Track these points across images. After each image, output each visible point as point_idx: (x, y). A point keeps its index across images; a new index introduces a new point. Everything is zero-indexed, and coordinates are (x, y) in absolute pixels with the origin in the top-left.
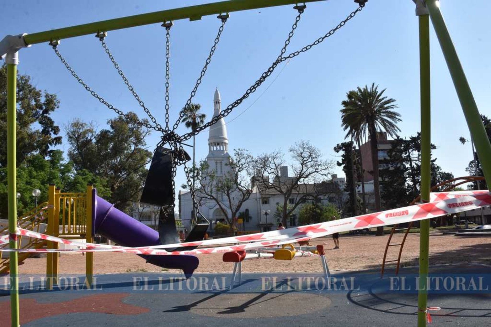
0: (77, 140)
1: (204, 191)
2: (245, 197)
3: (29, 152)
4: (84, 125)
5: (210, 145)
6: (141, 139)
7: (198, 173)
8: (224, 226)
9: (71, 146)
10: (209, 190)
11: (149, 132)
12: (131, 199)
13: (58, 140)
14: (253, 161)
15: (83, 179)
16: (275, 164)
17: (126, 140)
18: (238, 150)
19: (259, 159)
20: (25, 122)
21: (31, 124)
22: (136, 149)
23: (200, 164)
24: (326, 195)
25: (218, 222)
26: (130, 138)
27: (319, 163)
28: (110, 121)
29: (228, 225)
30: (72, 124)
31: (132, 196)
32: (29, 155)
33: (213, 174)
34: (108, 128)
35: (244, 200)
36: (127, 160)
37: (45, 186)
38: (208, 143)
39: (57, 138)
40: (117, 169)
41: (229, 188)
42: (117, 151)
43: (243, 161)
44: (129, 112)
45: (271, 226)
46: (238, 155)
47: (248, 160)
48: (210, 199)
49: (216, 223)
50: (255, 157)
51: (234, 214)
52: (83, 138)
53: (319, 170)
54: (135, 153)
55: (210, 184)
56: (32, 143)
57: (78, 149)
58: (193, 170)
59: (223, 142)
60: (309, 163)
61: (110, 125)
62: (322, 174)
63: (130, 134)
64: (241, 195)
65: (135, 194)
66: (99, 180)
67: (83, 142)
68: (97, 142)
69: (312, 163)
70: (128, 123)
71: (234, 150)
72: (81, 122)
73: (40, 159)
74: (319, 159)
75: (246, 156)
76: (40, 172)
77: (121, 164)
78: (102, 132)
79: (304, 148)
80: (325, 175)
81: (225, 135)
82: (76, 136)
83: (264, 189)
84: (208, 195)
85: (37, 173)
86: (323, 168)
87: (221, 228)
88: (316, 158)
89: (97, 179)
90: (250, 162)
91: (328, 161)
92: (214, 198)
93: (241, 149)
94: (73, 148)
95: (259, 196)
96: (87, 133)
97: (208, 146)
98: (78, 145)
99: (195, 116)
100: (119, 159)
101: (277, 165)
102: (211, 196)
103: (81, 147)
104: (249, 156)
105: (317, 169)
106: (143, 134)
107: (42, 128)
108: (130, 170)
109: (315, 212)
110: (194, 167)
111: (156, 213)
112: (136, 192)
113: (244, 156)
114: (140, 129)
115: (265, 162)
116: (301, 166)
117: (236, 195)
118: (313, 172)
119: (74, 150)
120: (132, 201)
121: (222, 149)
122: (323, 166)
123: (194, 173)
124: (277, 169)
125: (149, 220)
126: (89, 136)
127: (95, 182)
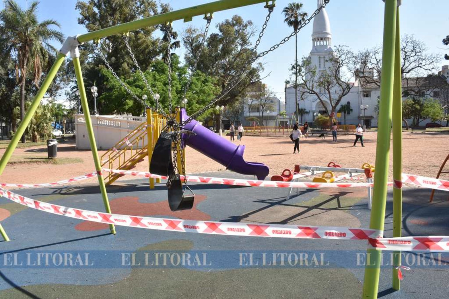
0: (191, 44)
1: (305, 86)
2: (345, 91)
3: (154, 57)
4: (196, 30)
5: (314, 40)
6: (247, 40)
7: (300, 70)
8: (325, 119)
9: (187, 50)
10: (311, 85)
11: (254, 33)
12: (240, 95)
13: (177, 44)
14: (353, 57)
15: (197, 79)
16: (377, 60)
17: (233, 42)
18: (338, 47)
19: (360, 55)
20: (148, 31)
21: (152, 33)
22: (243, 50)
23: (302, 60)
24: (429, 90)
25: (319, 114)
26: (236, 39)
27: (424, 58)
28: (219, 25)
29: (328, 118)
30: (186, 30)
31: (240, 92)
32: (154, 59)
33: (314, 70)
34: (217, 31)
35: (343, 95)
36: (235, 60)
37: (166, 87)
38: (311, 38)
39: (176, 42)
40: (226, 69)
41: (329, 83)
42: (226, 52)
43: (343, 57)
44: (234, 15)
45: (371, 119)
46: (339, 51)
47: (349, 56)
48: (312, 93)
49: (317, 115)
50: (356, 53)
51: (334, 108)
52: (196, 42)
53: (423, 65)
54: (241, 54)
55: (312, 80)
56: (155, 49)
57: (192, 53)
58: (295, 67)
59: (326, 37)
60: (412, 58)
61: (218, 28)
62: (426, 68)
63: (236, 36)
64: (340, 90)
65: (243, 90)
66: (211, 80)
67: (196, 46)
68: (209, 45)
69: (416, 57)
70: (234, 25)
71: (335, 46)
72: (193, 28)
73: (162, 64)
74: (423, 53)
75: (347, 52)
76: (162, 75)
77: (229, 64)
78: (211, 35)
79: (408, 42)
80: (430, 70)
81: (329, 30)
82: (190, 41)
83: (365, 83)
84: (309, 90)
85: (160, 76)
86: (428, 62)
87: (322, 120)
88: (420, 52)
89: (209, 79)
90: (350, 58)
91: (434, 55)
92: (315, 93)
93: (341, 46)
94: (189, 52)
95: (360, 89)
96: (199, 38)
97: (312, 42)
98: (192, 49)
99: (296, 14)
100: (227, 60)
101: (378, 61)
102: (312, 91)
103: (195, 50)
104: (349, 52)
105: (421, 64)
106: (248, 36)
107: (164, 34)
108: (237, 69)
109: (415, 107)
110: (296, 64)
111: (264, 106)
112: (244, 88)
113: (344, 52)
114: (245, 30)
115: (366, 57)
116: (404, 61)
117: (336, 90)
118: (416, 67)
119: (189, 53)
120: (240, 96)
121: (325, 44)
122: (427, 60)
123: (297, 69)
124: (378, 64)
125: (258, 112)
126: (201, 39)
127: (207, 82)
